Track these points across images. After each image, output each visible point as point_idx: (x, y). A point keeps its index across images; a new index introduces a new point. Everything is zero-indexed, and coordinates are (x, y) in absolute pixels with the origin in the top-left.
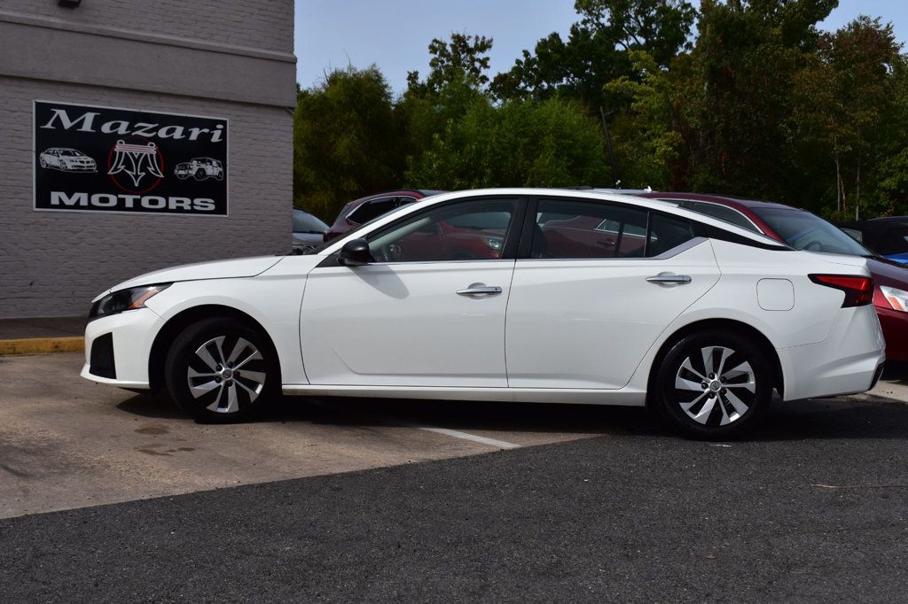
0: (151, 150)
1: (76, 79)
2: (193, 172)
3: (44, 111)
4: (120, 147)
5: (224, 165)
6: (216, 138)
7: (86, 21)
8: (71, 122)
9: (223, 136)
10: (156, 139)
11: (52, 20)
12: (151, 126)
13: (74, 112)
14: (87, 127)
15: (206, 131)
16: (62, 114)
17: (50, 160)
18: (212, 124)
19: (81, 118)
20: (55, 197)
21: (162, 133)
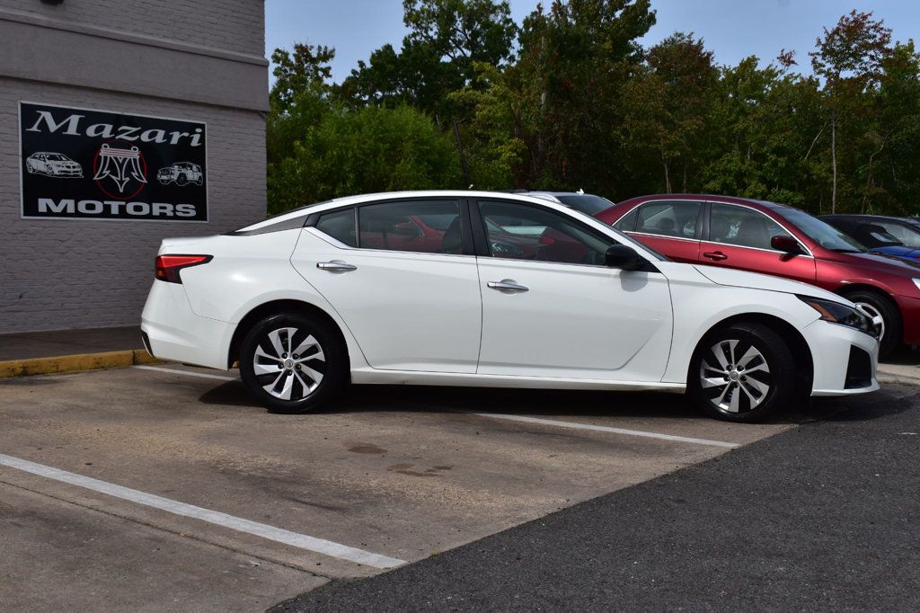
0: (134, 154)
1: (62, 80)
2: (175, 177)
3: (29, 113)
4: (105, 151)
5: (203, 170)
6: (195, 143)
7: (69, 19)
8: (57, 124)
9: (202, 140)
10: (139, 143)
11: (36, 16)
12: (134, 129)
13: (60, 115)
14: (72, 130)
15: (186, 134)
16: (48, 116)
17: (37, 164)
18: (191, 128)
19: (66, 120)
20: (43, 204)
21: (145, 137)
